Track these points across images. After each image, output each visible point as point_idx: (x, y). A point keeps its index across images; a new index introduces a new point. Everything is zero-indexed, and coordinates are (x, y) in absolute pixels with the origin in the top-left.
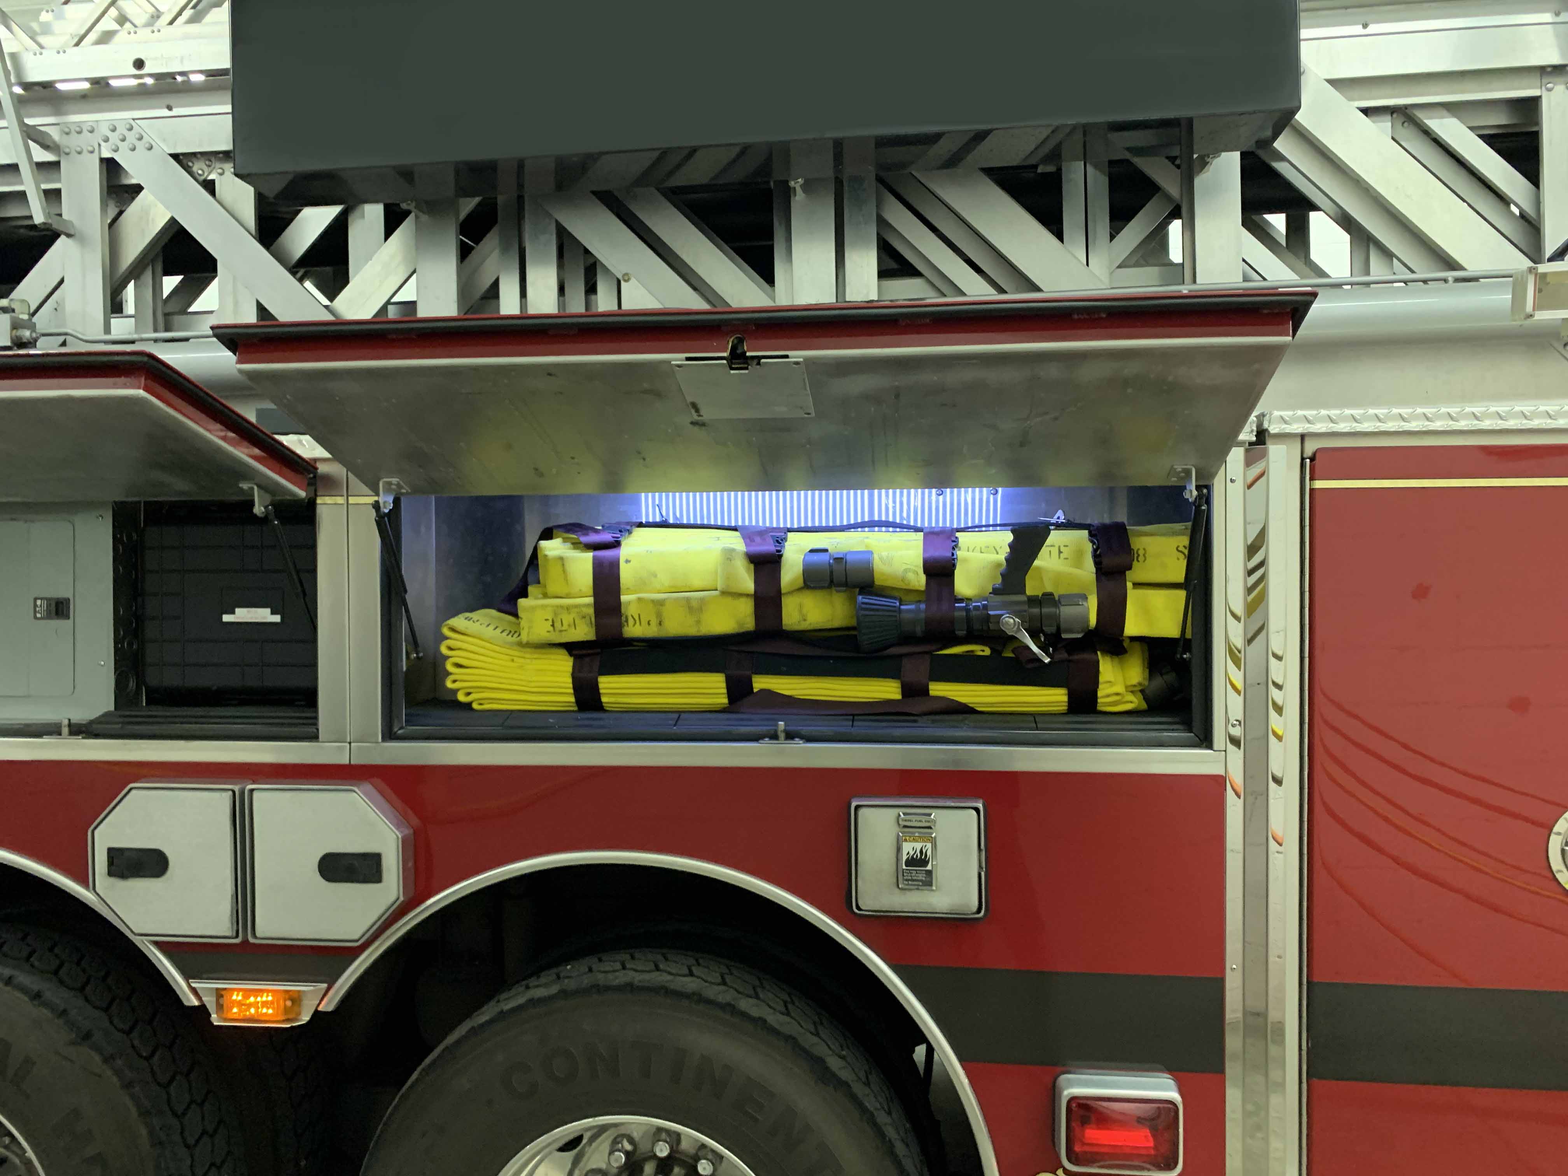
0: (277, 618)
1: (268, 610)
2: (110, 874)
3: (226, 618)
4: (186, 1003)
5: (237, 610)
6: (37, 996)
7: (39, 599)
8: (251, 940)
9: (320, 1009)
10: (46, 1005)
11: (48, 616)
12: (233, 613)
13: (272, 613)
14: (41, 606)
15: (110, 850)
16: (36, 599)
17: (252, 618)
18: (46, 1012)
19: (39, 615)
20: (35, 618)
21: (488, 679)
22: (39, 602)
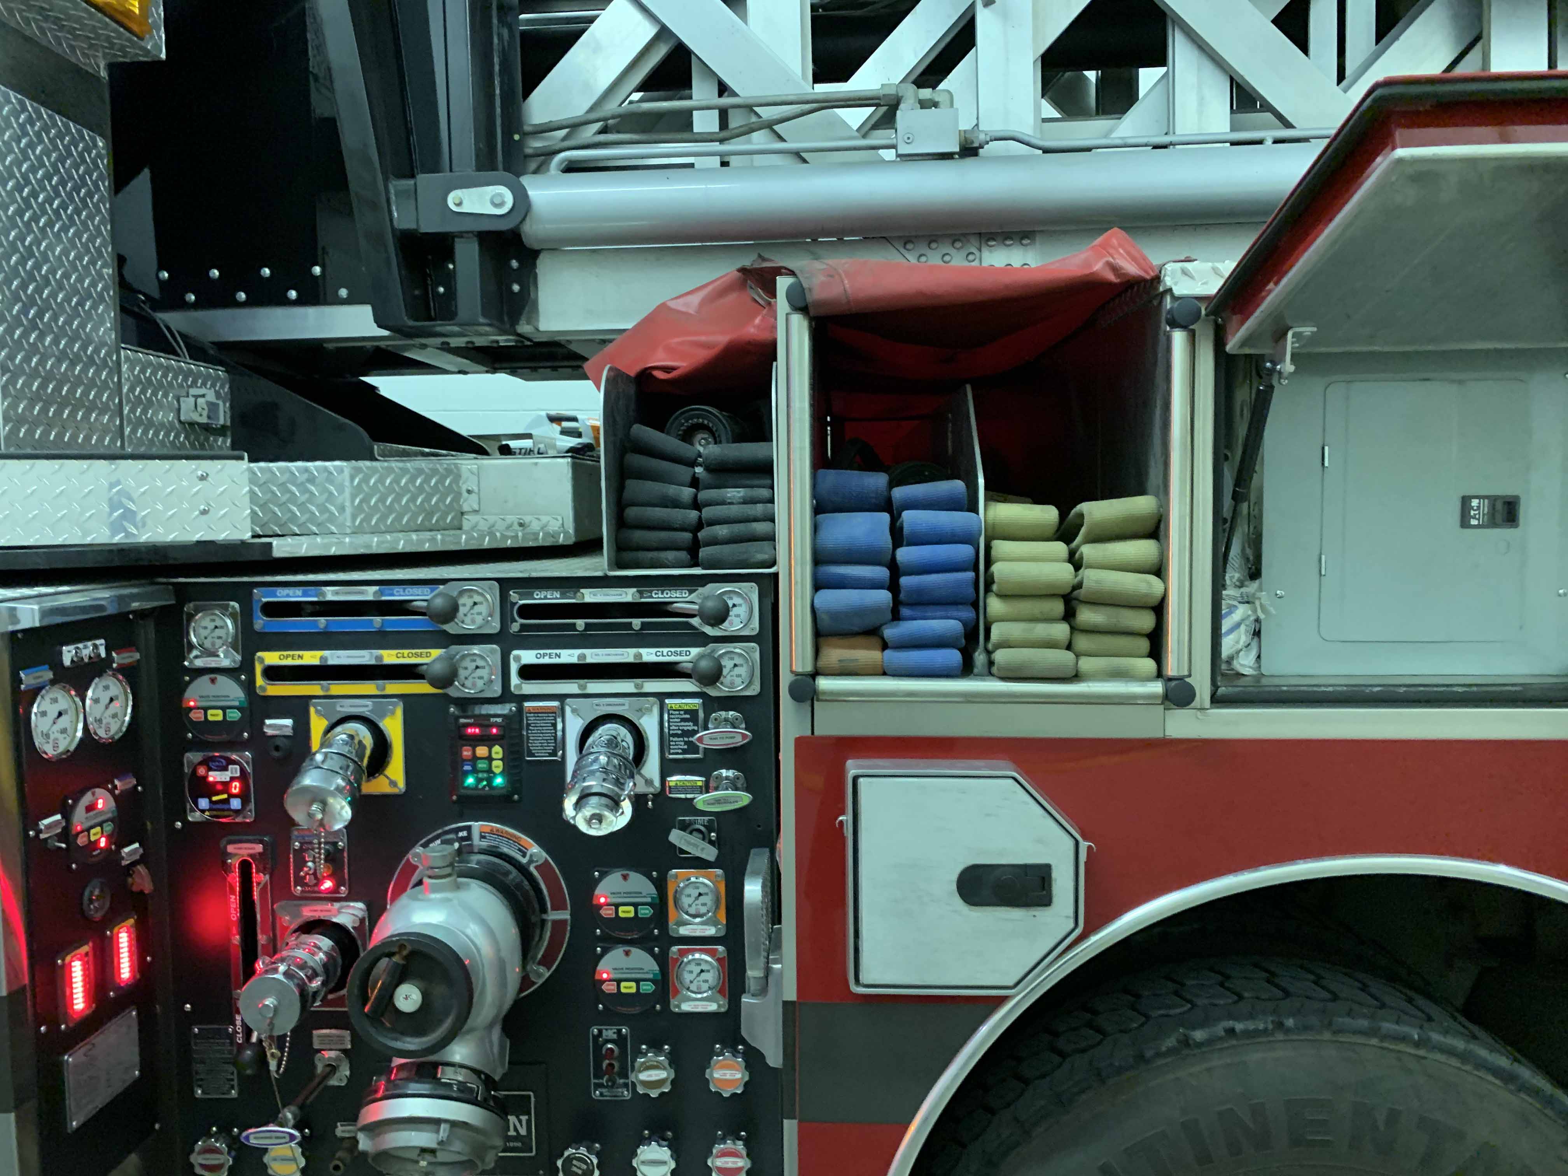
7: (1474, 498)
14: (1479, 507)
16: (1465, 501)
19: (1473, 522)
20: (1466, 525)
22: (1475, 503)
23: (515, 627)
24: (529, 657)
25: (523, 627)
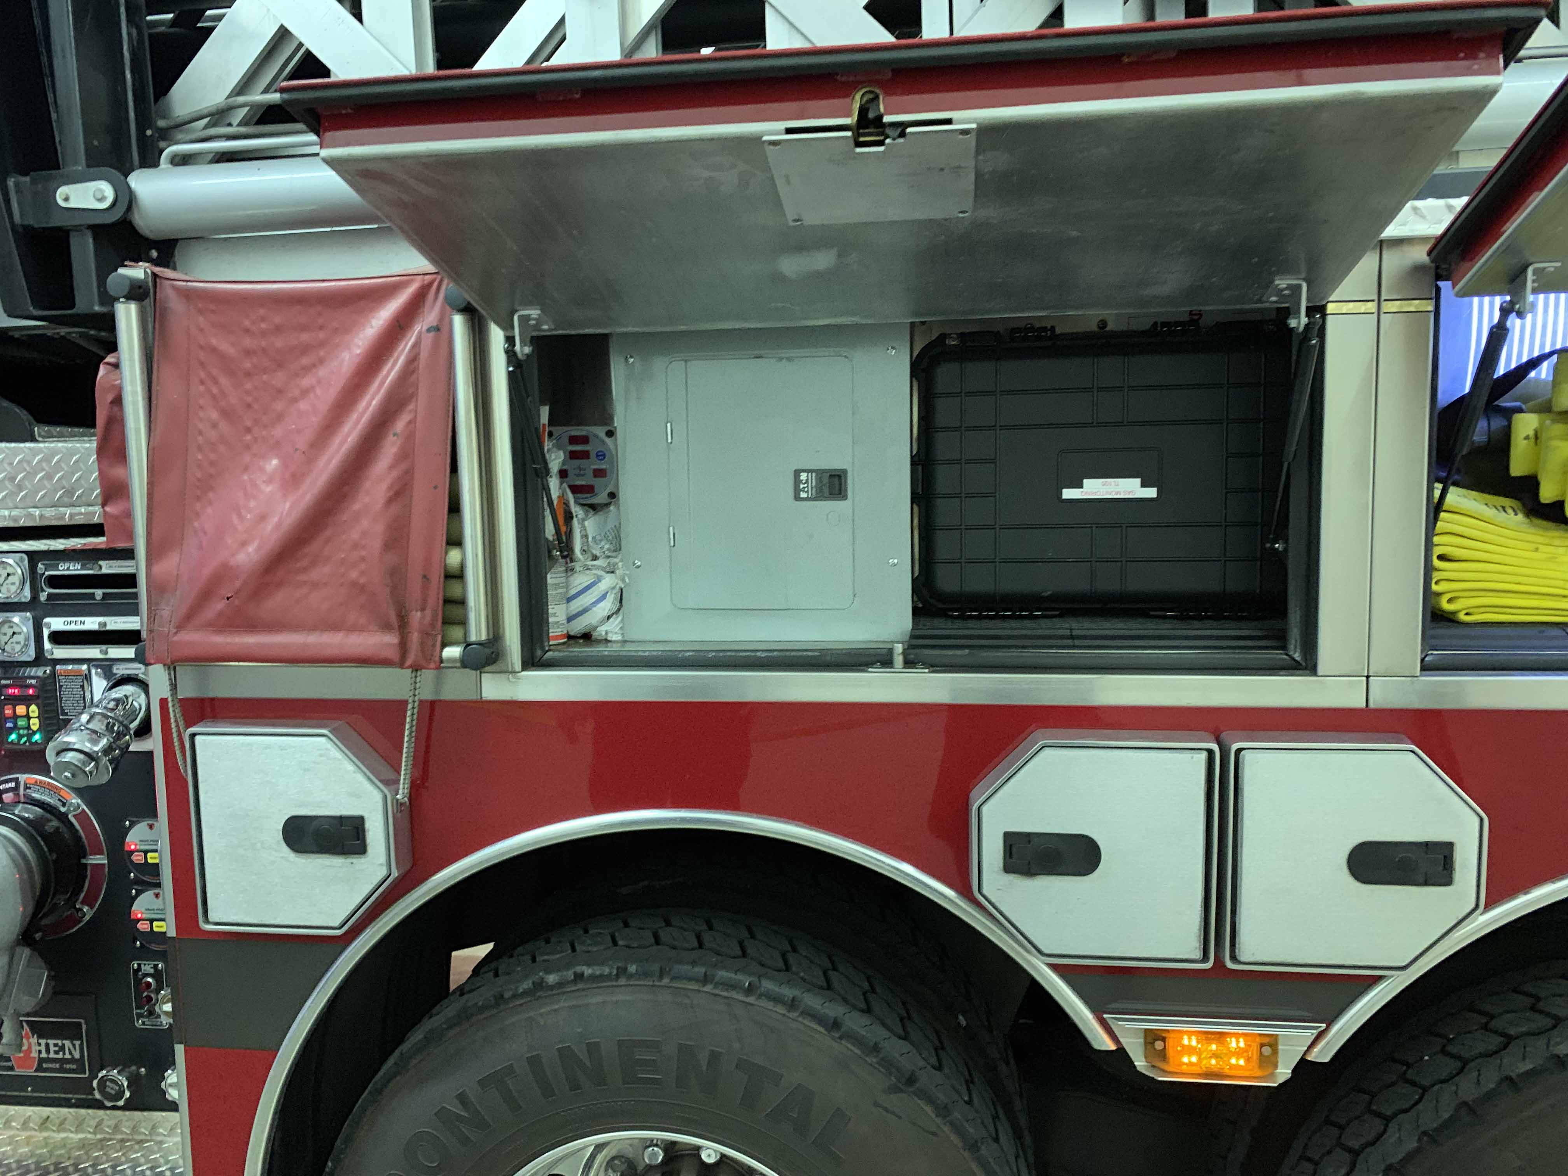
0: (1151, 493)
1: (1138, 481)
2: (1008, 868)
3: (1068, 494)
4: (1096, 1046)
5: (1086, 482)
6: (835, 1025)
7: (804, 471)
8: (1230, 965)
9: (1309, 1058)
10: (849, 1036)
11: (820, 496)
12: (1080, 486)
13: (1143, 485)
14: (807, 480)
15: (1008, 836)
16: (797, 473)
17: (1107, 493)
18: (847, 1047)
19: (803, 495)
20: (797, 498)
21: (1496, 577)
22: (803, 476)
23: (43, 597)
24: (57, 623)
25: (50, 597)
